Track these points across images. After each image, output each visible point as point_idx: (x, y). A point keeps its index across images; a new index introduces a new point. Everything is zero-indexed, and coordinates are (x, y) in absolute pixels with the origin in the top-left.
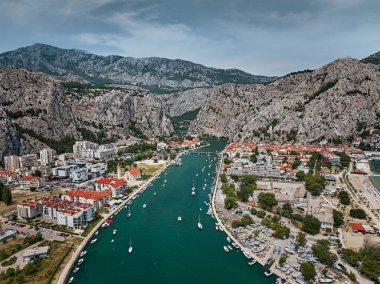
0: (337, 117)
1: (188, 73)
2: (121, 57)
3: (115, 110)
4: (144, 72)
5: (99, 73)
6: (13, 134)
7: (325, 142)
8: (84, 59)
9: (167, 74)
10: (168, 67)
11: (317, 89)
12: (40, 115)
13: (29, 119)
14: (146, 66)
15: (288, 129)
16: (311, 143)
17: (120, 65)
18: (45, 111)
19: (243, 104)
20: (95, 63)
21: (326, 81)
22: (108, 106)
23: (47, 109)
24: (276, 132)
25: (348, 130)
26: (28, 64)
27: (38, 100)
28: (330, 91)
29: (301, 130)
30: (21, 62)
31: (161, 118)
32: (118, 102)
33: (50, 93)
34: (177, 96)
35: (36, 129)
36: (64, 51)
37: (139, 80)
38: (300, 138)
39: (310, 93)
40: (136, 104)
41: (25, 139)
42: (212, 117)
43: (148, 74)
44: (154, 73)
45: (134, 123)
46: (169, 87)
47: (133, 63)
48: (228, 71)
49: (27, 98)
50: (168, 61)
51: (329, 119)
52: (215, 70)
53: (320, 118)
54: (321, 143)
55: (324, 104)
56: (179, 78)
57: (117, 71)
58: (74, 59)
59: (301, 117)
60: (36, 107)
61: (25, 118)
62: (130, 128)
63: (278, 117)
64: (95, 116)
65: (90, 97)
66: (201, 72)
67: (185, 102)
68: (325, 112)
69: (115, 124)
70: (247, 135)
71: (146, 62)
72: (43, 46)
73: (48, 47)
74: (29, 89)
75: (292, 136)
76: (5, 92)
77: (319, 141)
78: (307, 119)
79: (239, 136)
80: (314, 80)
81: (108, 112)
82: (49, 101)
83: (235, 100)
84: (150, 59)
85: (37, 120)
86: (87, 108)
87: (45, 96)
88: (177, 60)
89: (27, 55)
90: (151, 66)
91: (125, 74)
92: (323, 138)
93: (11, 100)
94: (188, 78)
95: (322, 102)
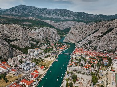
0: (111, 43)
1: (67, 14)
2: (46, 9)
3: (41, 34)
4: (53, 14)
5: (39, 14)
6: (11, 50)
7: (106, 51)
8: (35, 10)
9: (60, 14)
10: (61, 12)
11: (106, 31)
12: (19, 41)
13: (15, 42)
14: (54, 12)
15: (94, 45)
16: (101, 51)
17: (46, 11)
18: (20, 39)
19: (82, 32)
20: (38, 11)
21: (110, 28)
22: (39, 33)
23: (20, 38)
24: (90, 46)
25: (114, 47)
26: (19, 11)
27: (18, 36)
28: (110, 33)
29: (98, 47)
30: (17, 11)
31: (56, 36)
32: (42, 32)
33: (21, 34)
34: (63, 23)
35: (17, 45)
36: (29, 7)
37: (52, 16)
38: (98, 49)
39: (104, 32)
40: (48, 32)
41: (14, 50)
42: (72, 36)
43: (54, 14)
44: (56, 14)
45: (47, 38)
46: (61, 19)
47: (50, 11)
48: (81, 13)
49: (15, 35)
50: (61, 10)
51: (108, 43)
52: (76, 13)
53: (105, 43)
54: (104, 52)
55: (107, 38)
56: (64, 15)
57: (45, 13)
58: (32, 9)
59: (99, 42)
60: (17, 38)
61: (14, 42)
62: (46, 40)
63: (92, 39)
64: (36, 36)
65: (34, 30)
66: (71, 14)
67: (65, 25)
68: (107, 41)
69: (41, 39)
70: (82, 45)
71: (54, 10)
72: (23, 5)
73: (24, 6)
74: (15, 32)
75: (95, 48)
76: (8, 33)
77: (104, 51)
78: (101, 43)
79: (79, 45)
80: (105, 27)
81: (39, 35)
82: (21, 36)
83: (79, 31)
84: (55, 9)
85: (18, 42)
86: (33, 34)
87: (20, 34)
88: (64, 10)
89: (18, 9)
90: (55, 12)
91: (47, 14)
92: (105, 50)
93: (10, 36)
94: (67, 16)
95: (107, 37)
